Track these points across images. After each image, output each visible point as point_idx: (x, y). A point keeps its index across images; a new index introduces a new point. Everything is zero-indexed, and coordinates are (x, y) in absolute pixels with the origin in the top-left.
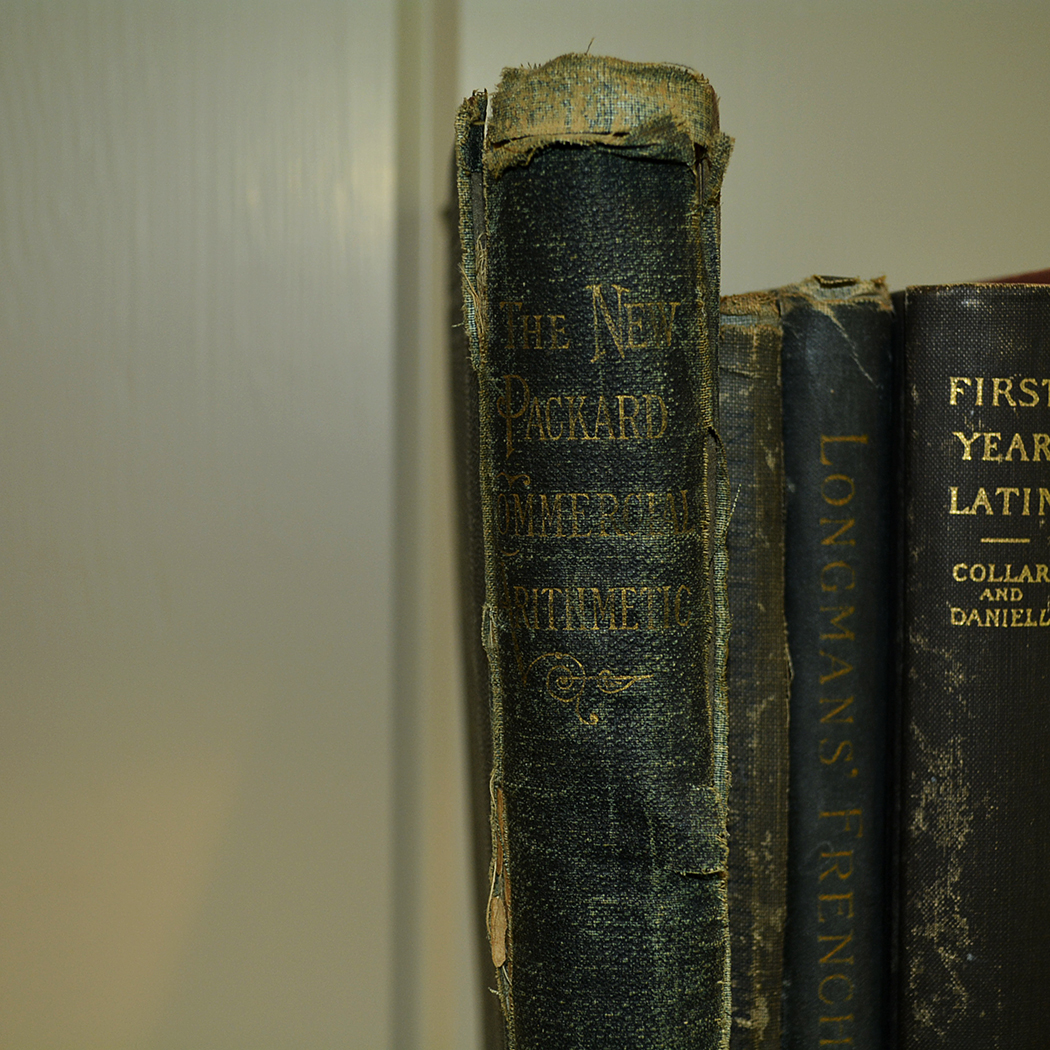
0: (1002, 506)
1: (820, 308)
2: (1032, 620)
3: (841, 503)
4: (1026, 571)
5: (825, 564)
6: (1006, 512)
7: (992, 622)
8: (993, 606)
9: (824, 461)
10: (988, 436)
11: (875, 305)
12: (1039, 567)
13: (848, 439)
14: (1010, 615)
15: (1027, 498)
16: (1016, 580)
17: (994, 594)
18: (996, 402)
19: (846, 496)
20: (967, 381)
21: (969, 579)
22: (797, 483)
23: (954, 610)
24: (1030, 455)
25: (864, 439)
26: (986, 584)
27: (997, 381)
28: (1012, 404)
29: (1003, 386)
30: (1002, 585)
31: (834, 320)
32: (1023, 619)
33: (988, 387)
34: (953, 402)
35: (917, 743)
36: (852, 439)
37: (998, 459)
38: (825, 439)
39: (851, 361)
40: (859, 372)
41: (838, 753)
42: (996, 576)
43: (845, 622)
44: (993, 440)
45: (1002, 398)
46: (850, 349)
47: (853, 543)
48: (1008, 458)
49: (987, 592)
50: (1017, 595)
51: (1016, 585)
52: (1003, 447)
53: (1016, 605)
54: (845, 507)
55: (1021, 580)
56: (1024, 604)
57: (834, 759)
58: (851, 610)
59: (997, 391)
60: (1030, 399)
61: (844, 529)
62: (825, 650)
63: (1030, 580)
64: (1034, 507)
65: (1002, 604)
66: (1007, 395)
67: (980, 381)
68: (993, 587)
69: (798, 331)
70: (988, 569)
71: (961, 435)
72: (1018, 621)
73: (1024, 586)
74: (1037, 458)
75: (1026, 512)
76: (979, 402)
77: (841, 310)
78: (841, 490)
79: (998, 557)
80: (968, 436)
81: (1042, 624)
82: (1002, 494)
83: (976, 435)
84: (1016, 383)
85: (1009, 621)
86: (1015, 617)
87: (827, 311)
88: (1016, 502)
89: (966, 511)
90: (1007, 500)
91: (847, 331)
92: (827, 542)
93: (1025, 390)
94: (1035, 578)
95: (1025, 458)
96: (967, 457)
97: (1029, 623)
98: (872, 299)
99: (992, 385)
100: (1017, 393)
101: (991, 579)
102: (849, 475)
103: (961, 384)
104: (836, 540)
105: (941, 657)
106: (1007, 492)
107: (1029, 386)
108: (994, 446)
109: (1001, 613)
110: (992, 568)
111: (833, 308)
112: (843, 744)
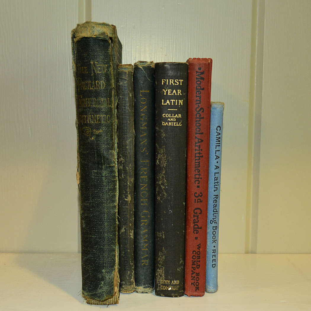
0: (172, 103)
1: (139, 67)
2: (178, 124)
3: (144, 103)
4: (176, 115)
5: (141, 114)
6: (172, 104)
7: (170, 125)
8: (170, 122)
9: (141, 95)
10: (169, 90)
11: (151, 66)
12: (179, 115)
13: (145, 91)
14: (173, 123)
15: (176, 102)
16: (174, 117)
17: (170, 120)
18: (170, 84)
19: (145, 102)
20: (165, 80)
21: (166, 117)
22: (136, 100)
23: (163, 122)
24: (177, 94)
25: (148, 91)
26: (169, 118)
27: (170, 80)
28: (173, 84)
29: (172, 81)
30: (172, 118)
31: (142, 69)
32: (176, 124)
33: (169, 81)
34: (163, 84)
35: (157, 147)
36: (146, 91)
37: (171, 94)
38: (141, 91)
39: (146, 77)
40: (147, 79)
41: (144, 150)
42: (171, 116)
43: (145, 125)
44: (170, 91)
45: (171, 83)
46: (145, 74)
47: (146, 110)
48: (173, 94)
49: (169, 119)
50: (175, 120)
51: (175, 118)
52: (172, 92)
53: (175, 122)
54: (145, 104)
55: (175, 117)
56: (176, 121)
57: (143, 151)
58: (146, 123)
59: (171, 82)
60: (177, 83)
61: (145, 108)
62: (141, 131)
63: (177, 117)
64: (178, 103)
65: (172, 121)
66: (173, 83)
67: (167, 80)
68: (170, 118)
69: (136, 71)
70: (169, 115)
71: (164, 90)
72: (175, 125)
73: (176, 118)
74: (178, 94)
75: (176, 104)
76: (167, 84)
77: (143, 67)
78: (144, 101)
79: (171, 113)
80: (165, 90)
81: (180, 125)
82: (172, 101)
83: (167, 90)
84: (174, 80)
85: (173, 125)
86: (174, 124)
87: (141, 68)
88: (174, 102)
89: (165, 104)
90: (172, 102)
91: (145, 71)
92: (141, 110)
93: (176, 82)
94: (178, 116)
95: (176, 94)
96: (165, 94)
97: (177, 125)
98: (150, 65)
99: (170, 81)
100: (174, 82)
101: (170, 117)
102: (146, 98)
103: (164, 81)
104: (143, 110)
105: (161, 131)
106: (173, 100)
107: (177, 81)
108: (170, 92)
109: (172, 123)
110: (170, 115)
111: (142, 67)
112: (145, 148)
